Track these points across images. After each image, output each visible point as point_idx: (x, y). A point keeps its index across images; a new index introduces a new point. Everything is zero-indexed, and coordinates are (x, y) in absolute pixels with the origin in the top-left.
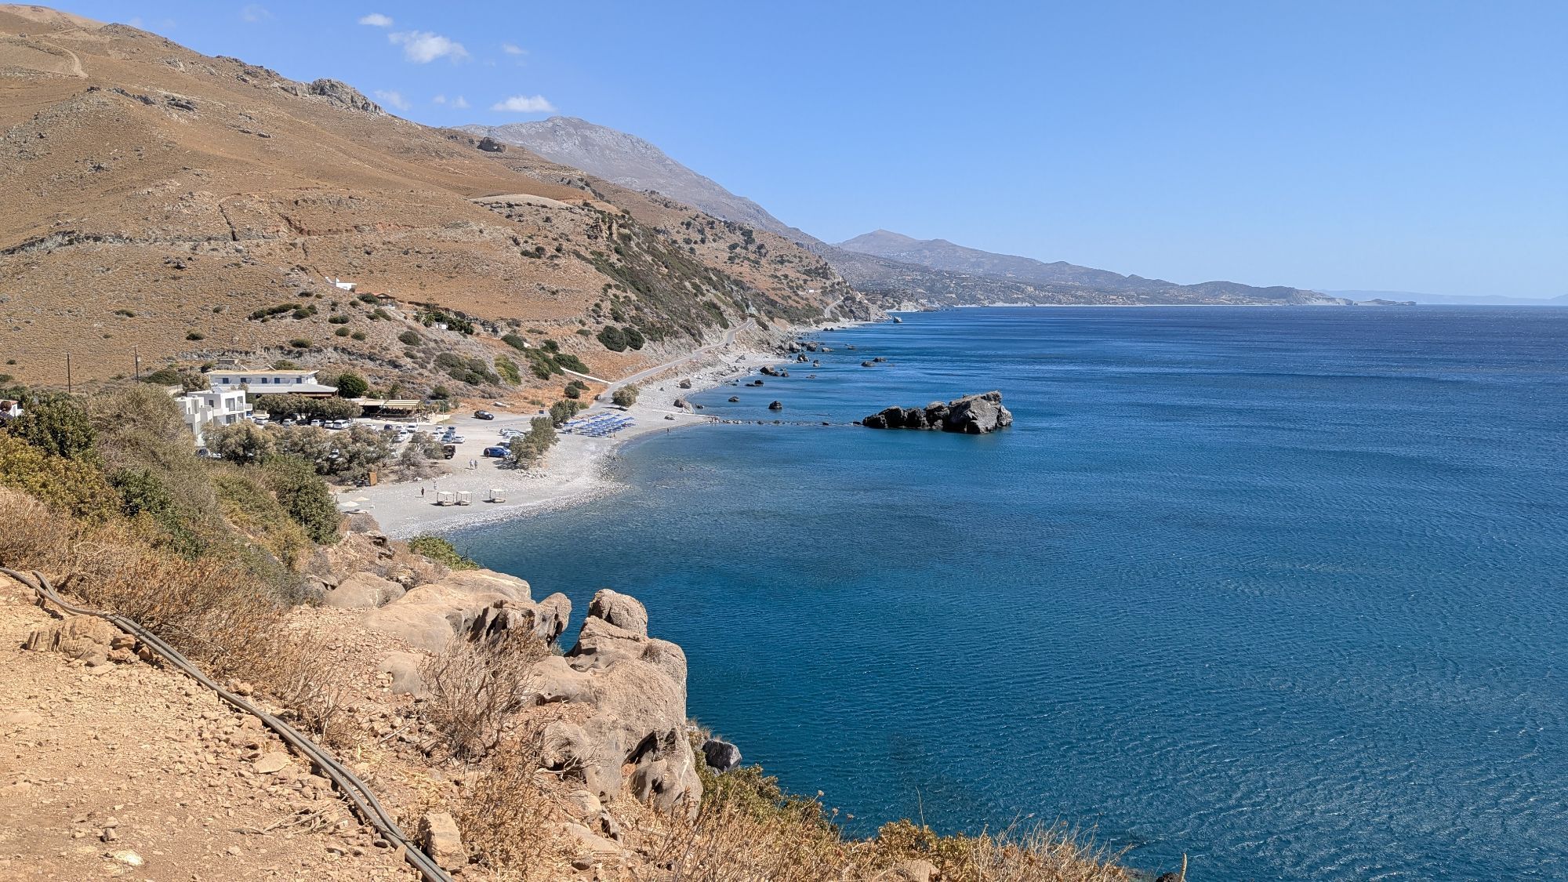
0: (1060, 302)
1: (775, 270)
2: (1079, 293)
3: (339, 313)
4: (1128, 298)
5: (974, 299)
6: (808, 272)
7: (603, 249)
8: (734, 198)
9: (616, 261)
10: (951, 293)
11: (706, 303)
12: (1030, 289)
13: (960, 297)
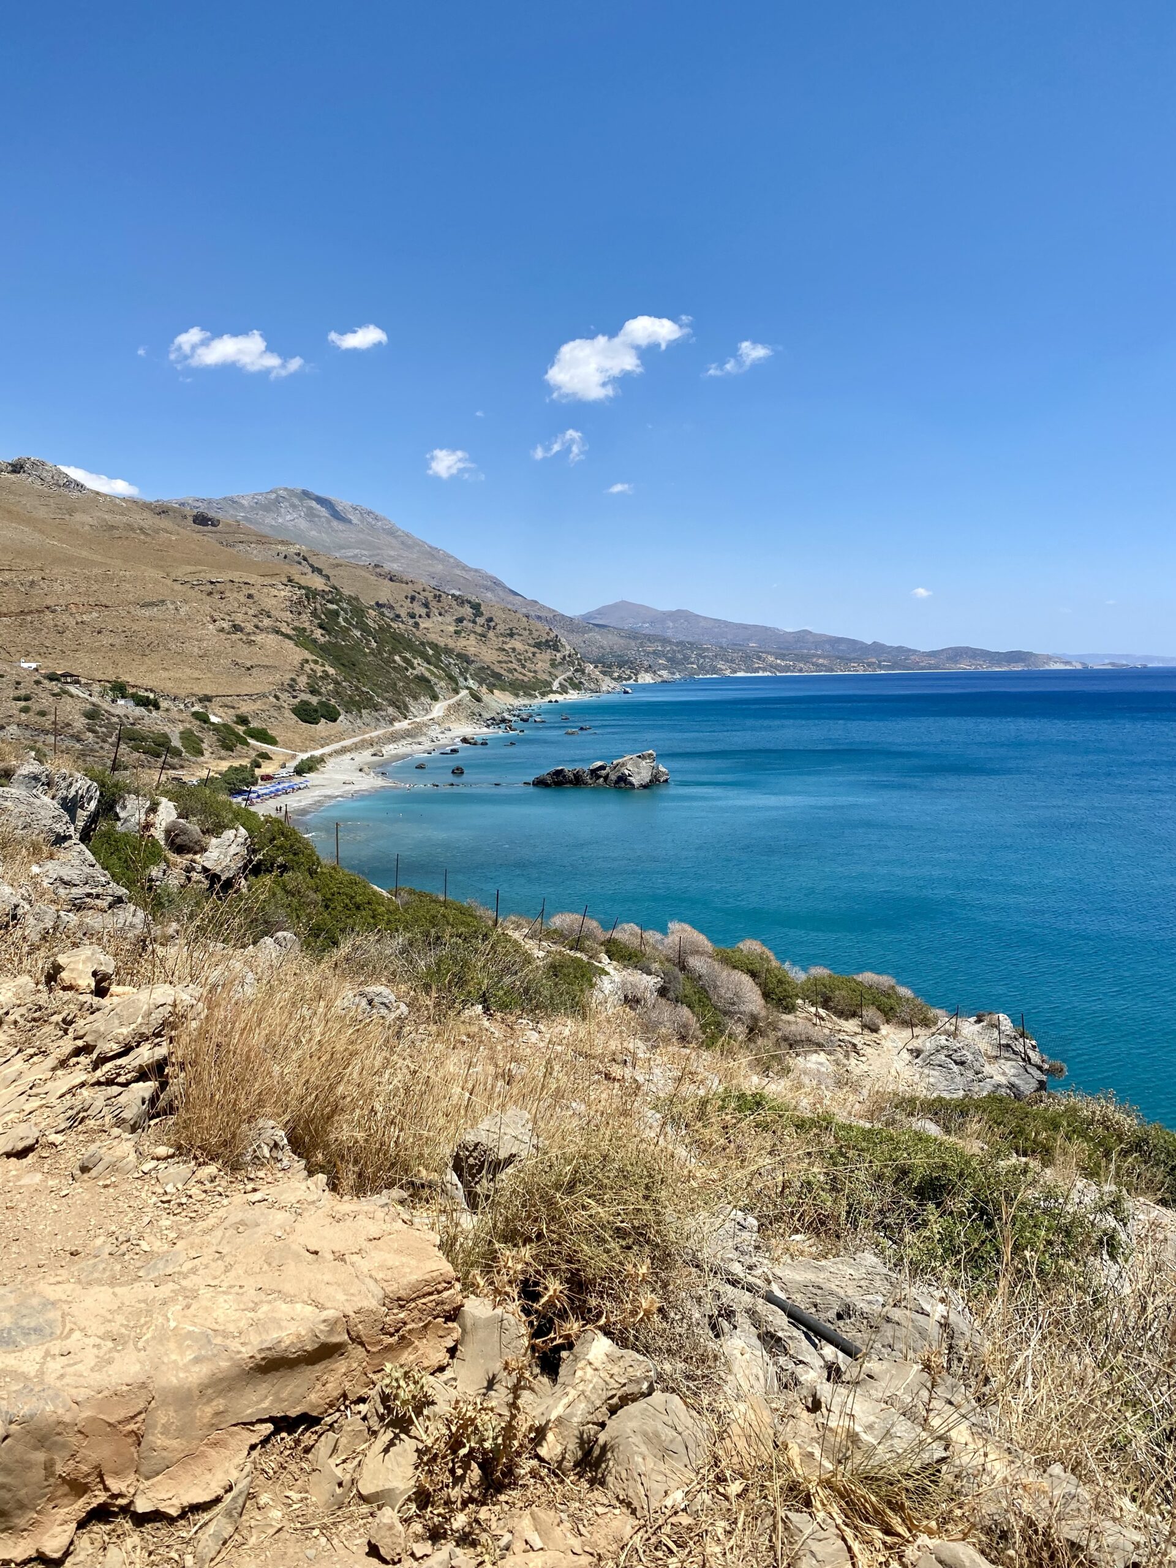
0: (801, 671)
1: (504, 643)
2: (821, 661)
3: (22, 692)
4: (869, 666)
5: (714, 670)
6: (538, 645)
7: (307, 625)
8: (471, 570)
9: (319, 636)
10: (692, 663)
11: (417, 677)
12: (771, 659)
13: (701, 668)
